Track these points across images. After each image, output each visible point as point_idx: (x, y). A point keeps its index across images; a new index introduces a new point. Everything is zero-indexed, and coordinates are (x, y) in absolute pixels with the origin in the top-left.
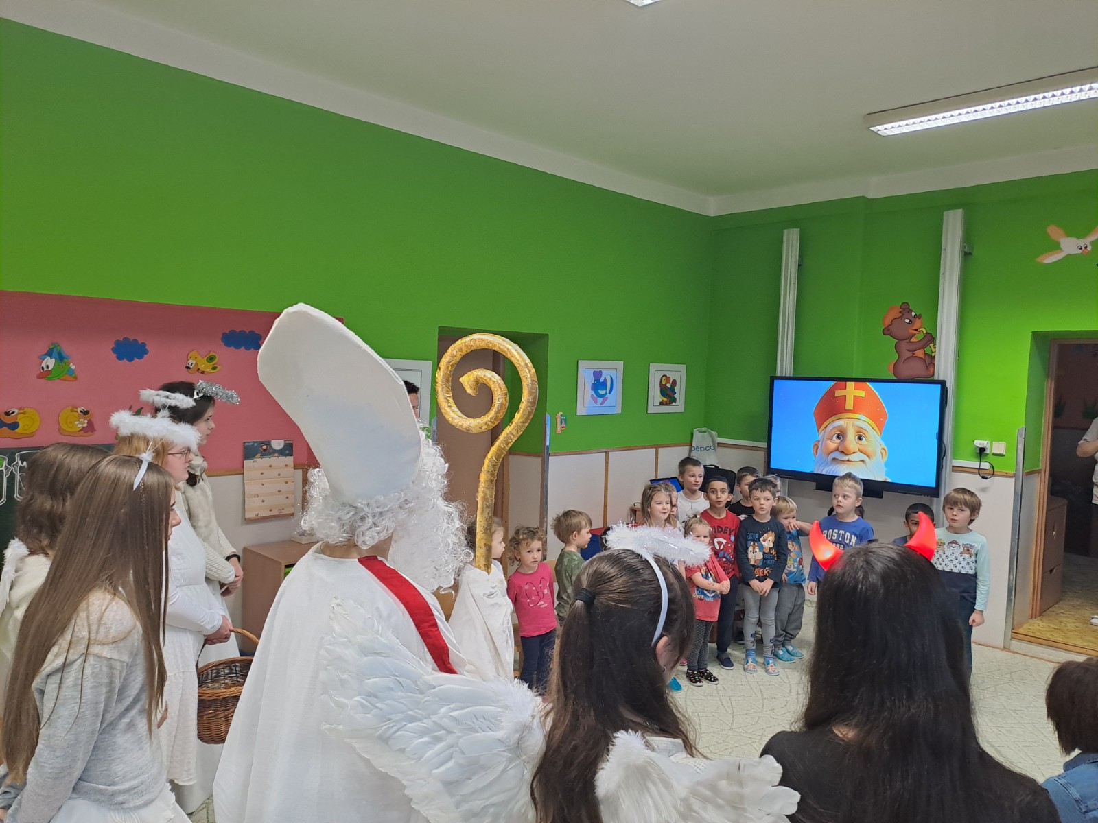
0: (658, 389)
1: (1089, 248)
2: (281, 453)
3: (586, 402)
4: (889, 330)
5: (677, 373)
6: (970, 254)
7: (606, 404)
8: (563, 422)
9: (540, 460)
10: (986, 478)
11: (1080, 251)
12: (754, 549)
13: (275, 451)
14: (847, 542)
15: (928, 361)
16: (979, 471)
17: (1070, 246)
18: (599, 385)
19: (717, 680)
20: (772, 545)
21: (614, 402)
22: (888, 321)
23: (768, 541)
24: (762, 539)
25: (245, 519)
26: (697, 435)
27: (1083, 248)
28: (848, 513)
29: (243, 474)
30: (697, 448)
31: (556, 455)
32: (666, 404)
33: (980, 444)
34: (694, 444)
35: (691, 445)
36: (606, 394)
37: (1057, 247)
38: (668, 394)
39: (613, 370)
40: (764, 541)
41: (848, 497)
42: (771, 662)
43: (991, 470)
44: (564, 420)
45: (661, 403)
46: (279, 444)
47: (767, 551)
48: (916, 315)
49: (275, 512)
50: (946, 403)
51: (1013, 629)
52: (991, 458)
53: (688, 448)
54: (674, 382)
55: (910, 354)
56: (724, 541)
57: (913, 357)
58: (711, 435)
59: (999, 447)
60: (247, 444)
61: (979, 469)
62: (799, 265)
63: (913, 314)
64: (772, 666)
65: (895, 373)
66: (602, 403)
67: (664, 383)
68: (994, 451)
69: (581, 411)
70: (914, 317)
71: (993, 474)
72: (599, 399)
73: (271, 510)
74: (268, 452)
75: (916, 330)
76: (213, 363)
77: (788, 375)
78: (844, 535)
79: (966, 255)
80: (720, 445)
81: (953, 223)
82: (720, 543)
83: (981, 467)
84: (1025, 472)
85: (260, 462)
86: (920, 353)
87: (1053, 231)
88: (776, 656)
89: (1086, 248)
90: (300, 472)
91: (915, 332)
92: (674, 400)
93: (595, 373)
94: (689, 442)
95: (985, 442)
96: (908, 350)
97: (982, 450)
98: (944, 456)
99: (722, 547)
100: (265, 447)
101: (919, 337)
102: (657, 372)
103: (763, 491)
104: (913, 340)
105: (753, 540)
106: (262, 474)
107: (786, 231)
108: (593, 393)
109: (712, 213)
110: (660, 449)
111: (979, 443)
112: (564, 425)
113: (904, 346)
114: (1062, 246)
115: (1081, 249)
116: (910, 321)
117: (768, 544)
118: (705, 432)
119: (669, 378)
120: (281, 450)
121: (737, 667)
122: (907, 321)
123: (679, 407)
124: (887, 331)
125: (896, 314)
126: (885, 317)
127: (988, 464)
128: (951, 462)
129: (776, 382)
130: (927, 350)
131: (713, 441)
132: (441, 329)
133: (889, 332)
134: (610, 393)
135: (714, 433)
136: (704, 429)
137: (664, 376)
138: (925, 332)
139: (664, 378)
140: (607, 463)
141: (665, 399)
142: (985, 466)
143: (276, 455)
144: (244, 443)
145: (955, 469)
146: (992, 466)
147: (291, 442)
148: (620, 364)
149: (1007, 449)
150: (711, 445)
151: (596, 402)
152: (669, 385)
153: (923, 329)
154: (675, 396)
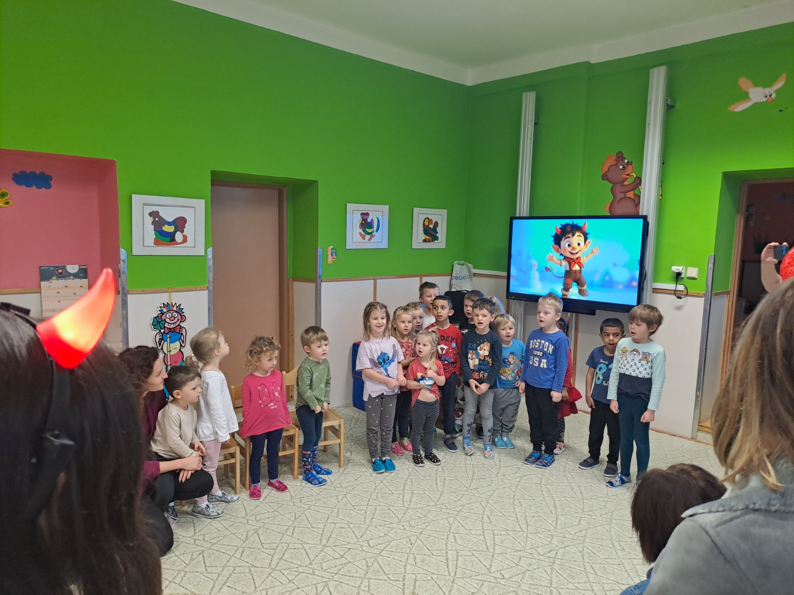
0: (421, 229)
1: (774, 96)
2: (76, 276)
3: (354, 238)
4: (606, 176)
5: (440, 216)
6: (673, 107)
7: (373, 240)
8: (334, 254)
9: (314, 285)
10: (680, 298)
11: (765, 99)
12: (472, 356)
13: (70, 275)
14: (546, 350)
15: (635, 200)
16: (675, 292)
17: (757, 95)
18: (366, 224)
19: (440, 461)
20: (487, 353)
21: (380, 239)
22: (606, 169)
23: (484, 350)
24: (479, 348)
26: (457, 267)
27: (768, 97)
28: (549, 327)
29: (41, 292)
30: (456, 278)
31: (327, 281)
32: (429, 241)
33: (677, 269)
34: (454, 274)
35: (451, 275)
36: (373, 232)
37: (745, 96)
38: (431, 233)
39: (379, 213)
40: (481, 350)
41: (549, 313)
42: (488, 448)
43: (686, 291)
44: (334, 252)
45: (425, 241)
46: (74, 268)
47: (482, 358)
48: (628, 162)
51: (700, 422)
52: (686, 281)
53: (450, 277)
54: (436, 224)
55: (622, 195)
56: (446, 347)
57: (625, 198)
58: (468, 267)
59: (692, 272)
60: (42, 268)
61: (675, 290)
62: (535, 124)
63: (626, 161)
64: (489, 452)
65: (610, 211)
66: (369, 240)
67: (426, 223)
68: (688, 275)
69: (350, 245)
70: (627, 164)
71: (687, 295)
72: (367, 236)
74: (63, 275)
75: (628, 175)
76: (5, 198)
77: (524, 216)
78: (544, 344)
79: (669, 108)
80: (475, 275)
81: (658, 78)
82: (442, 349)
83: (677, 289)
84: (713, 292)
85: (55, 283)
86: (630, 194)
87: (743, 82)
89: (771, 96)
92: (437, 238)
93: (362, 214)
94: (450, 272)
95: (680, 268)
96: (621, 192)
97: (678, 274)
98: (645, 279)
99: (444, 352)
100: (60, 271)
101: (630, 180)
102: (420, 215)
103: (481, 309)
104: (626, 183)
105: (472, 349)
106: (58, 293)
107: (524, 95)
108: (361, 231)
109: (470, 82)
111: (675, 269)
112: (334, 256)
113: (618, 188)
114: (751, 95)
115: (766, 97)
116: (624, 167)
117: (483, 353)
118: (463, 265)
119: (431, 220)
120: (76, 273)
122: (621, 167)
123: (441, 243)
124: (605, 177)
125: (612, 162)
126: (604, 165)
127: (683, 286)
128: (651, 285)
129: (515, 222)
130: (636, 192)
131: (469, 272)
132: (214, 174)
133: (606, 178)
134: (377, 231)
135: (470, 265)
136: (462, 262)
137: (426, 218)
138: (635, 176)
139: (427, 220)
140: (375, 288)
141: (428, 238)
142: (681, 287)
143: (71, 277)
144: (40, 267)
145: (655, 290)
146: (686, 288)
147: (85, 267)
148: (386, 208)
149: (699, 273)
150: (468, 275)
151: (364, 238)
152: (431, 226)
153: (634, 174)
154: (437, 235)
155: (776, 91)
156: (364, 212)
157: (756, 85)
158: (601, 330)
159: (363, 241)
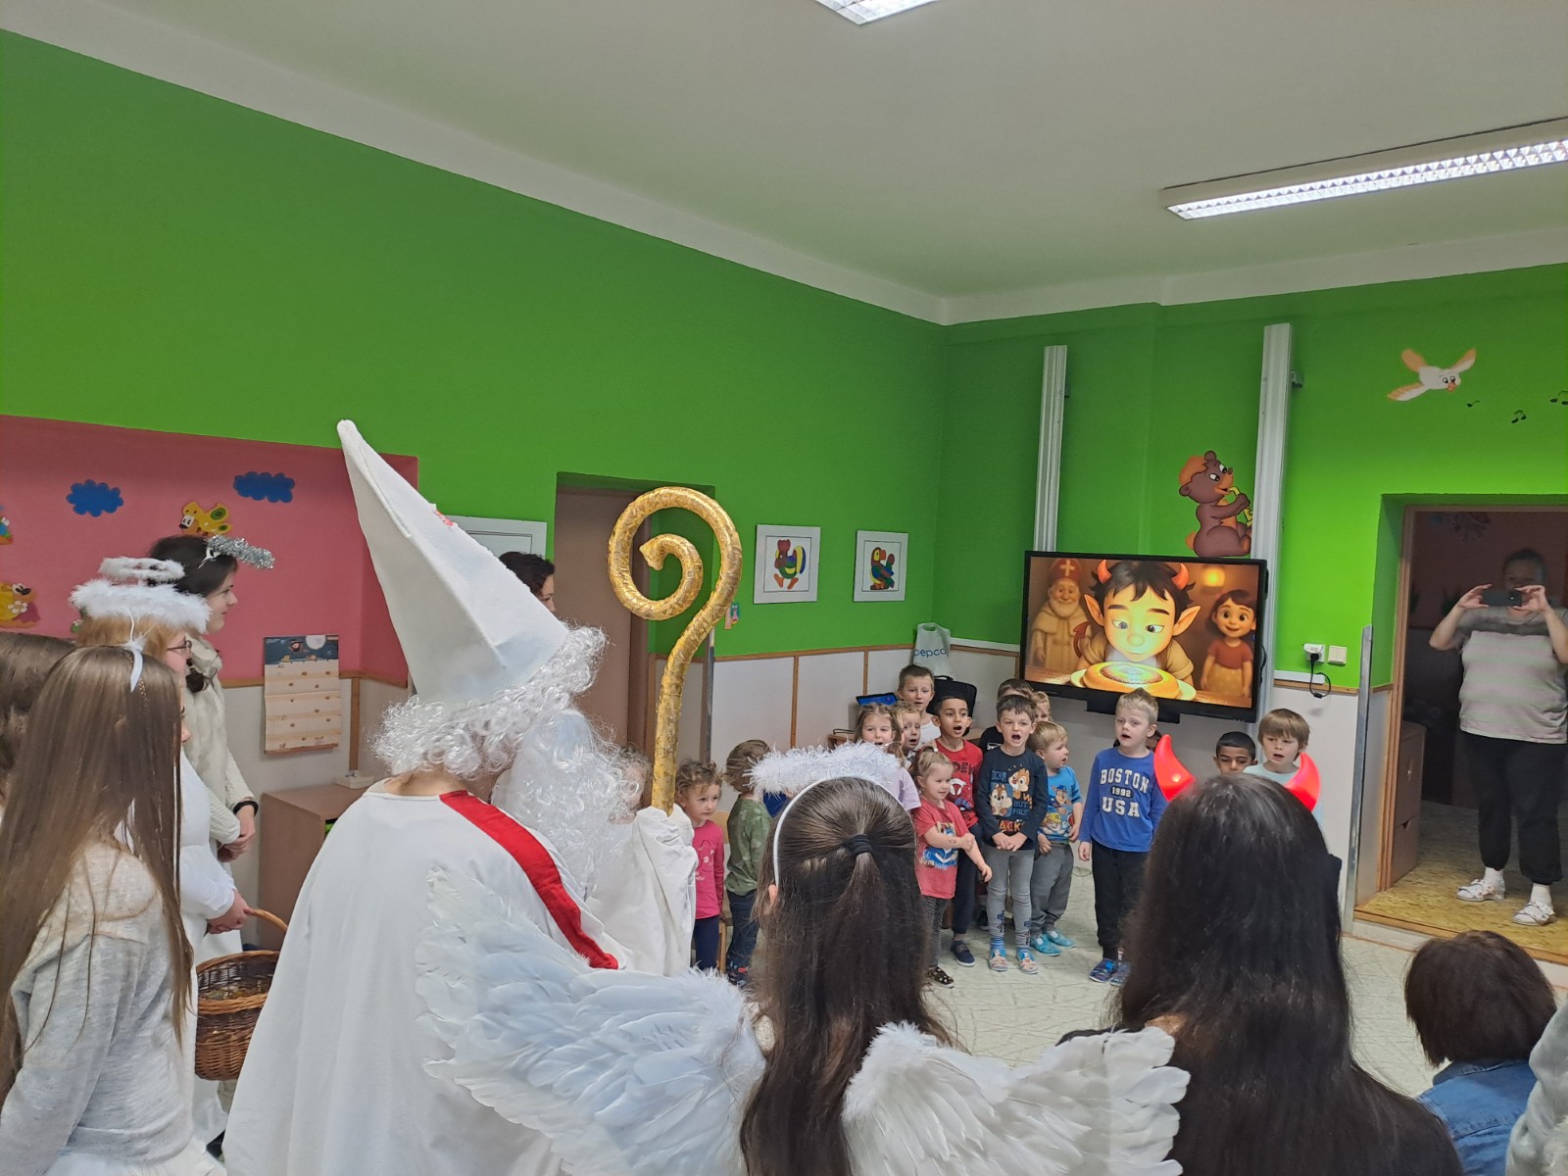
0: (868, 567)
1: (1458, 382)
2: (321, 654)
3: (767, 584)
4: (1187, 489)
5: (895, 545)
6: (1300, 386)
8: (735, 612)
9: (701, 666)
10: (1320, 696)
11: (1445, 386)
12: (999, 793)
13: (312, 652)
14: (1136, 786)
15: (1241, 532)
16: (1310, 686)
17: (1432, 378)
18: (786, 560)
19: (952, 980)
20: (1025, 788)
21: (806, 587)
22: (1186, 477)
23: (1021, 782)
24: (1011, 779)
25: (265, 752)
26: (922, 633)
27: (1450, 381)
28: (1136, 747)
29: (263, 685)
30: (923, 652)
31: (724, 659)
32: (880, 589)
33: (1312, 649)
34: (919, 646)
35: (913, 647)
36: (795, 573)
37: (1414, 379)
38: (882, 574)
39: (806, 540)
40: (1015, 782)
41: (1138, 722)
42: (1026, 954)
43: (1327, 684)
45: (873, 588)
46: (318, 641)
47: (1018, 797)
48: (1225, 469)
49: (310, 742)
50: (1266, 591)
51: (1356, 906)
52: (1326, 669)
53: (909, 651)
54: (891, 558)
55: (1216, 523)
56: (962, 783)
57: (1220, 526)
58: (942, 634)
59: (1338, 654)
60: (269, 641)
61: (1311, 683)
62: (1065, 397)
63: (1222, 467)
64: (1028, 961)
65: (1197, 549)
66: (790, 587)
67: (877, 558)
68: (1330, 659)
69: (759, 597)
70: (1223, 472)
71: (1329, 691)
72: (785, 580)
73: (304, 739)
74: (301, 653)
75: (1225, 490)
76: (223, 519)
77: (1049, 550)
78: (1131, 777)
79: (1295, 387)
80: (954, 647)
81: (1278, 342)
82: (957, 786)
83: (1314, 681)
84: (1372, 687)
85: (289, 667)
86: (1230, 522)
87: (1410, 358)
88: (1034, 946)
89: (1453, 381)
90: (348, 682)
91: (1224, 492)
92: (892, 583)
93: (780, 543)
94: (911, 642)
95: (1319, 647)
96: (1214, 518)
97: (1315, 657)
98: (1264, 665)
99: (959, 792)
100: (296, 646)
101: (1229, 499)
102: (868, 543)
103: (1018, 712)
104: (1221, 503)
105: (999, 781)
106: (291, 685)
107: (1047, 349)
108: (777, 571)
109: (945, 320)
110: (870, 653)
111: (1310, 648)
112: (735, 617)
113: (1209, 511)
114: (1422, 378)
115: (1447, 382)
116: (1218, 477)
117: (1020, 787)
118: (933, 629)
119: (884, 551)
120: (320, 649)
121: (978, 964)
122: (1213, 477)
123: (897, 593)
124: (1185, 491)
125: (1198, 467)
126: (1183, 471)
127: (1322, 676)
128: (1273, 675)
129: (1033, 559)
130: (1240, 518)
131: (944, 642)
132: (561, 477)
133: (1187, 492)
134: (801, 572)
135: (947, 631)
136: (932, 625)
137: (878, 548)
138: (1237, 493)
139: (878, 551)
140: (796, 671)
141: (878, 582)
142: (1319, 679)
143: (313, 657)
144: (266, 639)
145: (1279, 683)
146: (1328, 679)
147: (336, 638)
148: (816, 532)
149: (1348, 656)
150: (942, 647)
151: (781, 585)
152: (884, 563)
153: (1235, 489)
154: (892, 577)
155: (1461, 375)
156: (783, 539)
157: (1430, 363)
158: (1218, 749)
159: (778, 588)
